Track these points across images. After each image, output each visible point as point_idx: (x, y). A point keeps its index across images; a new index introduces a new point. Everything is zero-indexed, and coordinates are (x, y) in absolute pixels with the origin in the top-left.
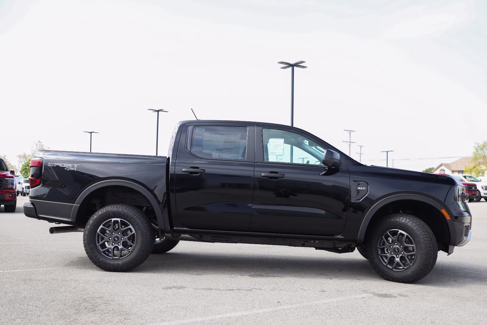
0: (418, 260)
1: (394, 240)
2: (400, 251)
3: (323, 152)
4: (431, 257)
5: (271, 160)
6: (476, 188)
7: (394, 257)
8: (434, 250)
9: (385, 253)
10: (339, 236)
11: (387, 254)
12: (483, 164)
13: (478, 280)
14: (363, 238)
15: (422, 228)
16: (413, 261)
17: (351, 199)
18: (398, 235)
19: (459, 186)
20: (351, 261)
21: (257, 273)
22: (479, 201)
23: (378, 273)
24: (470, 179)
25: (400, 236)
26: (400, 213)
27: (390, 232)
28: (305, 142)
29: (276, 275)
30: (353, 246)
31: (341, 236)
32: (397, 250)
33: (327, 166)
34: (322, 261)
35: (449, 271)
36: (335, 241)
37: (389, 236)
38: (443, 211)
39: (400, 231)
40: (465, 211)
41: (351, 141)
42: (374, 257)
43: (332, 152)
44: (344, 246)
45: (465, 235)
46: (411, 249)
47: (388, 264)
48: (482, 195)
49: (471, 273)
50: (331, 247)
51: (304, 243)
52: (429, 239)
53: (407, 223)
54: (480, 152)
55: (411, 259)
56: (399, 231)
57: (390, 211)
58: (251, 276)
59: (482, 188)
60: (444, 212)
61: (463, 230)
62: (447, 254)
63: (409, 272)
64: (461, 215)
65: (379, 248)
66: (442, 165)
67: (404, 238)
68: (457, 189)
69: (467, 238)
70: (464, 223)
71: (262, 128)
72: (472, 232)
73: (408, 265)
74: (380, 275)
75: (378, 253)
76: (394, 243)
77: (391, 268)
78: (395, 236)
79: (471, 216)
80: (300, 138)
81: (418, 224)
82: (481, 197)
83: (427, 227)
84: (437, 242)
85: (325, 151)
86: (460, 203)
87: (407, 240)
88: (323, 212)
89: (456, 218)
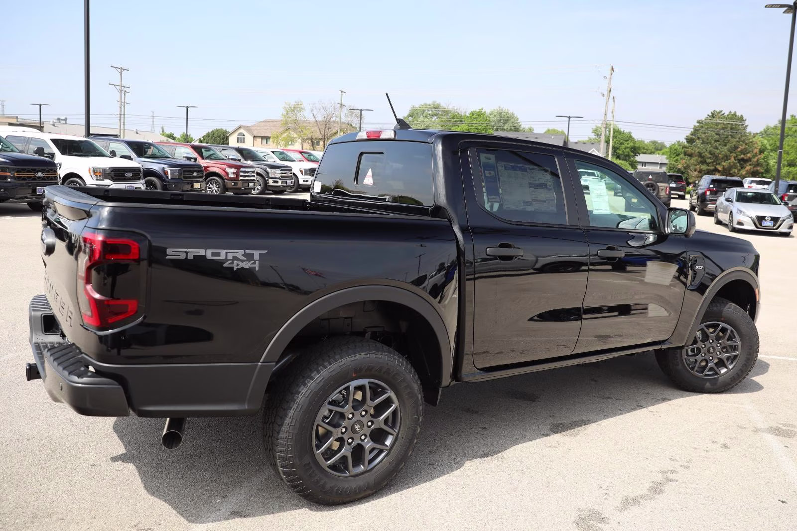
1: (710, 336)
2: (716, 351)
12: (294, 131)
31: (668, 342)
41: (123, 85)
56: (720, 324)
66: (240, 127)
76: (709, 341)
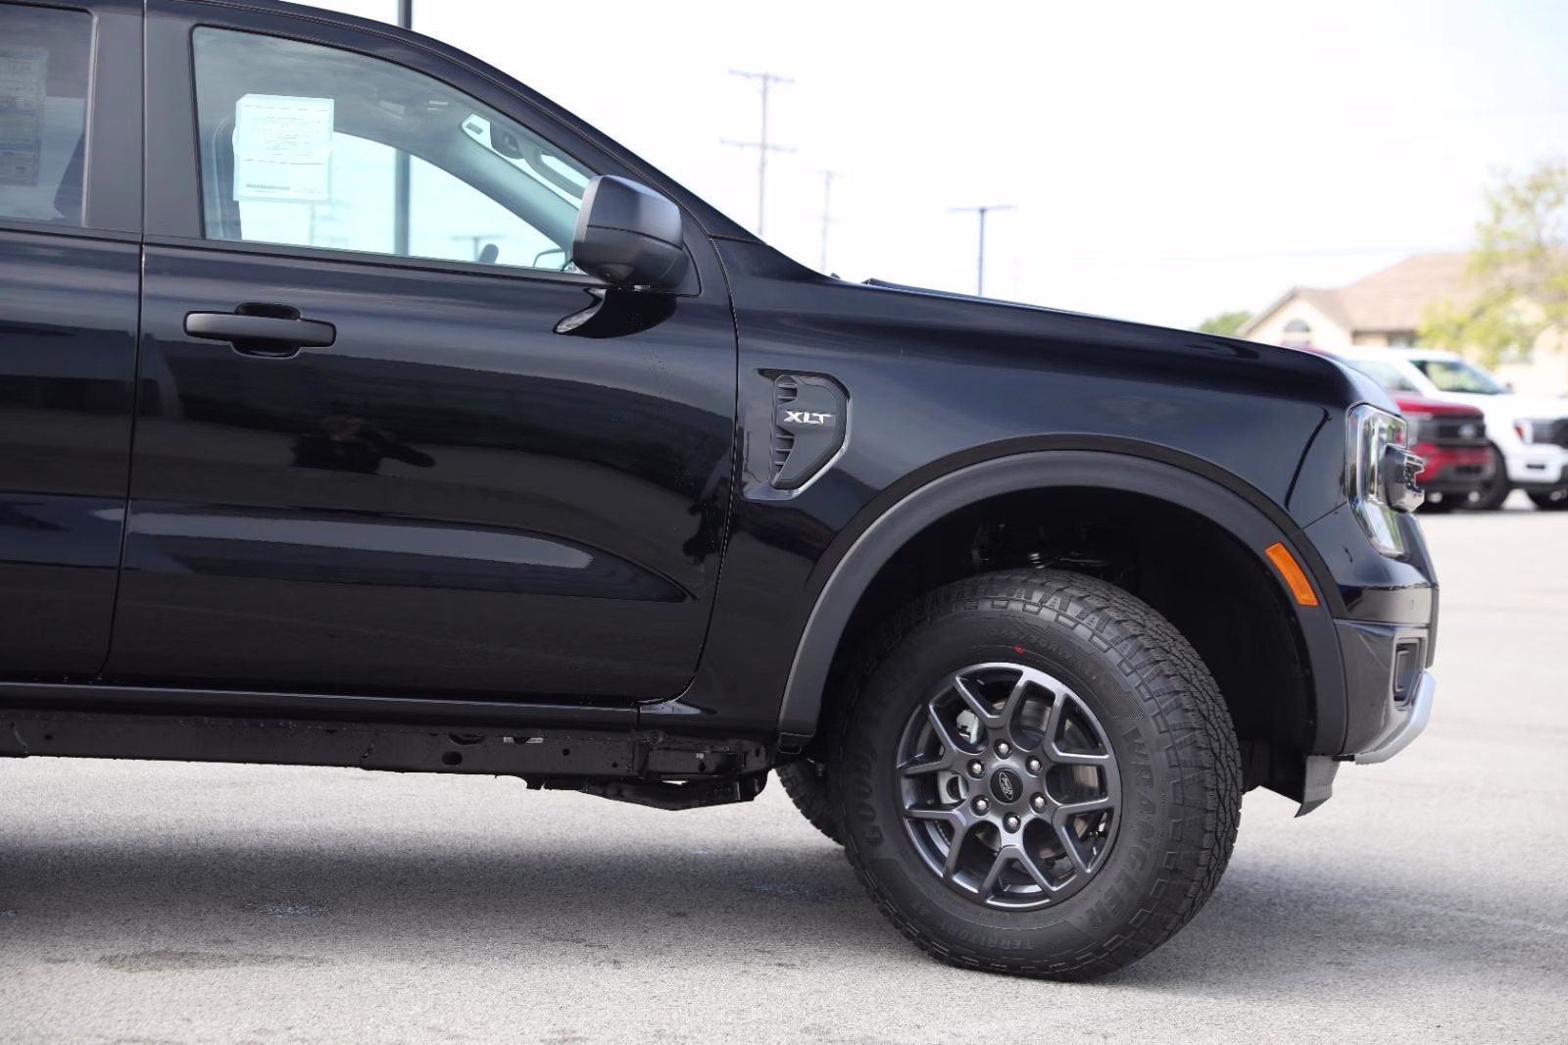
0: (1130, 842)
1: (989, 724)
2: (1027, 792)
3: (577, 191)
4: (1203, 824)
5: (253, 230)
6: (1481, 430)
7: (994, 829)
8: (1222, 786)
9: (938, 805)
10: (670, 707)
11: (955, 811)
12: (1530, 290)
13: (1466, 958)
14: (810, 713)
15: (1155, 655)
16: (1099, 851)
17: (745, 477)
18: (1015, 696)
19: (1369, 412)
20: (746, 858)
21: (159, 944)
22: (1493, 503)
23: (897, 926)
24: (1449, 379)
25: (1028, 702)
26: (1028, 564)
27: (970, 681)
28: (470, 127)
29: (277, 949)
30: (754, 764)
31: (679, 701)
32: (1007, 789)
33: (601, 276)
34: (567, 859)
35: (1308, 906)
36: (647, 737)
37: (964, 706)
38: (1274, 551)
39: (1030, 674)
40: (1400, 559)
42: (876, 829)
43: (633, 195)
44: (702, 766)
45: (1396, 699)
46: (1092, 780)
47: (957, 869)
48: (1517, 470)
49: (1431, 915)
50: (622, 770)
51: (454, 747)
52: (1193, 720)
53: (1072, 624)
54: (1514, 221)
55: (1089, 840)
56: (1019, 674)
57: (975, 554)
58: (110, 961)
59: (1519, 430)
60: (1281, 561)
61: (1388, 666)
62: (1297, 805)
63: (1076, 916)
64: (1379, 579)
65: (908, 777)
66: (1295, 296)
67: (1051, 716)
68: (1360, 427)
69: (1411, 712)
70: (1392, 628)
71: (187, 24)
72: (1438, 681)
73: (1072, 872)
74: (908, 936)
75: (898, 802)
76: (991, 745)
77: (976, 891)
78: (999, 706)
79: (1433, 586)
80: (439, 99)
81: (1131, 629)
82: (1511, 485)
83: (1182, 648)
84: (1239, 738)
85: (589, 185)
86: (1374, 510)
87: (1068, 724)
88: (578, 559)
89: (1351, 595)
